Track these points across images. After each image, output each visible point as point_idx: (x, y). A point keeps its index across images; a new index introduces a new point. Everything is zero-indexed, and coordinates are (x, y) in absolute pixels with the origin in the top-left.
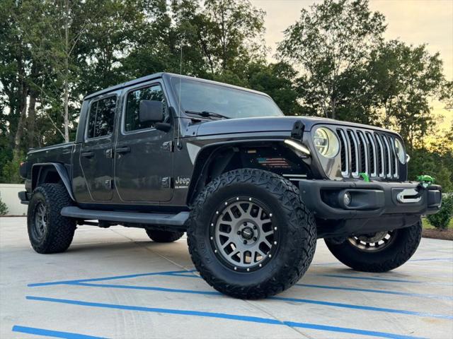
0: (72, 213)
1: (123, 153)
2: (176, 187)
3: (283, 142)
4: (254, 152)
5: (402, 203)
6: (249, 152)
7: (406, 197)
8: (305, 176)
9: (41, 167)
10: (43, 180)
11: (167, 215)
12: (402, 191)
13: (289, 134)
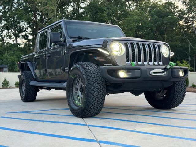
0: (33, 84)
1: (49, 56)
2: (66, 71)
3: (97, 50)
4: (92, 54)
5: (153, 75)
6: (90, 54)
7: (154, 73)
8: (111, 64)
9: (25, 64)
10: (26, 70)
11: (62, 83)
12: (153, 70)
13: (101, 46)
